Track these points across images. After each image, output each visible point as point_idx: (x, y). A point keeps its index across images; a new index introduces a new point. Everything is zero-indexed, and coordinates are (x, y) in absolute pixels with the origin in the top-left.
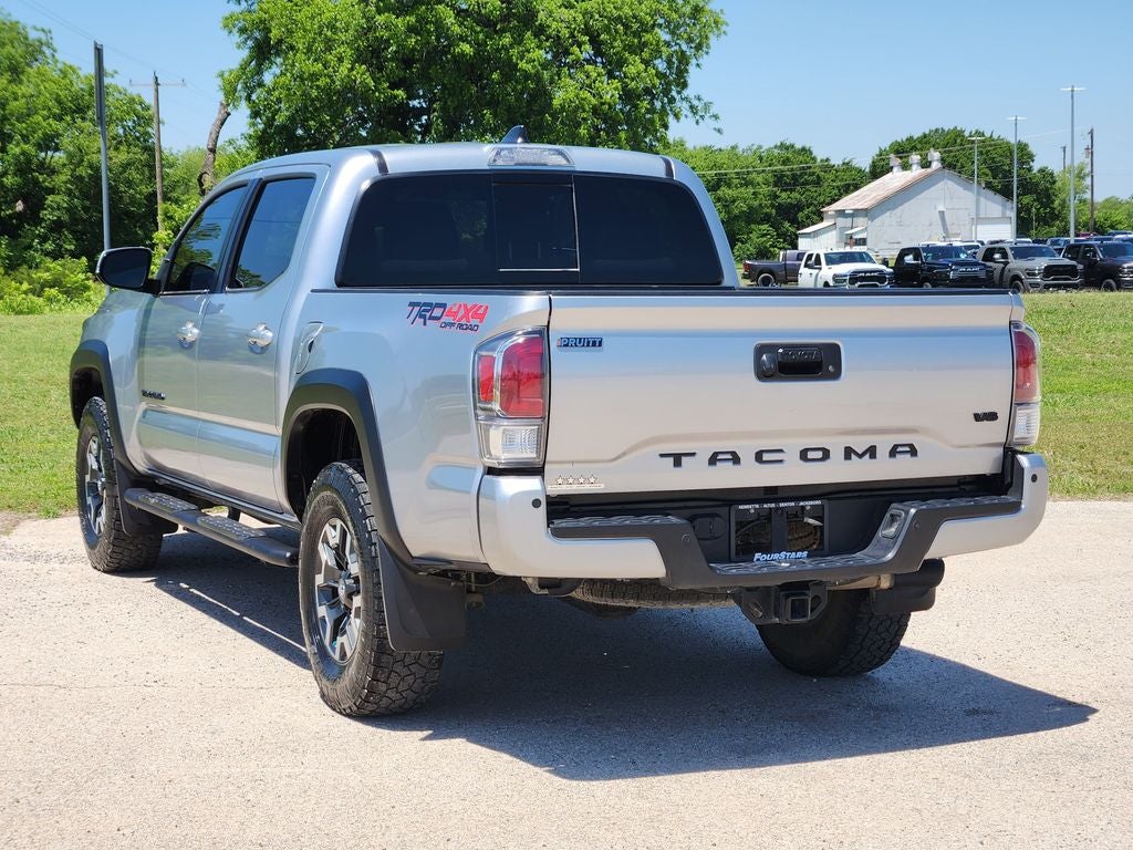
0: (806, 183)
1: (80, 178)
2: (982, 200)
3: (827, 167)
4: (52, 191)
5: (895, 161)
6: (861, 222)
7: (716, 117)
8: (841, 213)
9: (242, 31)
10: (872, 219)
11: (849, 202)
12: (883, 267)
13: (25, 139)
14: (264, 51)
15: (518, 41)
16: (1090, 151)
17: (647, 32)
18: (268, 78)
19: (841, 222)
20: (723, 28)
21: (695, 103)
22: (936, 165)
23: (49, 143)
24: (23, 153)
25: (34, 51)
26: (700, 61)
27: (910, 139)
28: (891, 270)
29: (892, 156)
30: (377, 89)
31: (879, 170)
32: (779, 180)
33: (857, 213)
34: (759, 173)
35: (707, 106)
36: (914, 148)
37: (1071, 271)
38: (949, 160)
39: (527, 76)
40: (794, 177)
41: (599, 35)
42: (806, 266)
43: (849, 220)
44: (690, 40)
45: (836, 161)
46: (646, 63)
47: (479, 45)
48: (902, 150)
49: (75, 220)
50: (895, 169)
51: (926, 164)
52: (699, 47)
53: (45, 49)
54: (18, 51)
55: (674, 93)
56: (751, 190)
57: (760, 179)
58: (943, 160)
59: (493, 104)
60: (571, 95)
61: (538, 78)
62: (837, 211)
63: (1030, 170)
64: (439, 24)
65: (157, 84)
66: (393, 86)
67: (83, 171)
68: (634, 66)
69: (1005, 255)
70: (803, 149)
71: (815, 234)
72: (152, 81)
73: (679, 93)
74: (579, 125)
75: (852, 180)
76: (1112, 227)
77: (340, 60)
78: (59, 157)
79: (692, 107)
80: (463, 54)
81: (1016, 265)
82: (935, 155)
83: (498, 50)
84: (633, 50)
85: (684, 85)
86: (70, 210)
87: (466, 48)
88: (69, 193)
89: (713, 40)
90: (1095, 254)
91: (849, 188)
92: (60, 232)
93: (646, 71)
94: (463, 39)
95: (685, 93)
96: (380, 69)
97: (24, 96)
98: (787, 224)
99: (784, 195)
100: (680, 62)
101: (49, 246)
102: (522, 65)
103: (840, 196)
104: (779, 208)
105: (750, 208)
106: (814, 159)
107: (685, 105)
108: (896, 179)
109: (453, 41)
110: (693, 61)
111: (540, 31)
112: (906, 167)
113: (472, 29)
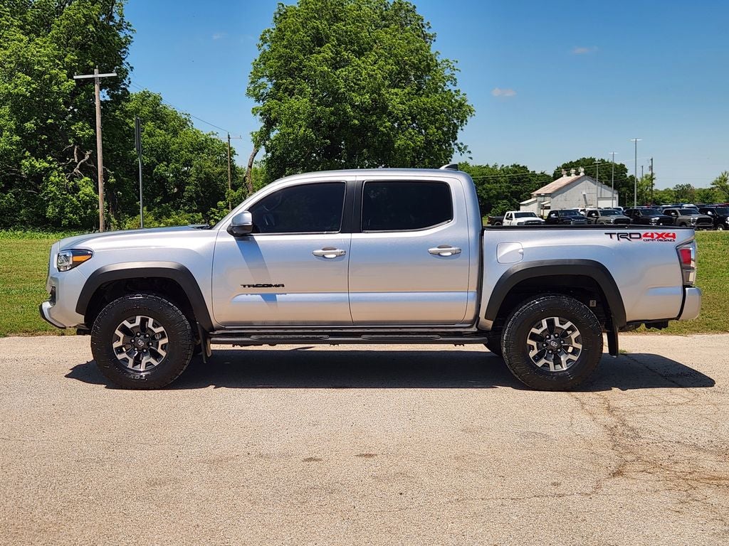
0: (525, 182)
1: (201, 178)
2: (603, 189)
3: (534, 174)
4: (188, 184)
5: (564, 172)
6: (548, 198)
7: (470, 152)
8: (539, 195)
9: (261, 114)
10: (553, 198)
11: (542, 191)
12: (540, 219)
13: (177, 161)
14: (270, 124)
15: (379, 118)
16: (651, 168)
17: (438, 114)
18: (273, 135)
19: (539, 199)
20: (473, 113)
21: (460, 146)
22: (582, 174)
23: (188, 163)
24: (176, 167)
25: (184, 124)
26: (463, 128)
27: (571, 162)
28: (544, 221)
29: (563, 170)
30: (317, 139)
31: (557, 175)
32: (512, 180)
33: (546, 195)
34: (502, 177)
35: (465, 148)
36: (573, 167)
37: (627, 221)
38: (589, 172)
39: (383, 134)
40: (519, 179)
41: (416, 116)
42: (507, 219)
43: (543, 198)
44: (458, 118)
45: (538, 172)
46: (438, 129)
47: (361, 120)
48: (568, 167)
49: (198, 196)
50: (564, 176)
51: (577, 173)
52: (462, 122)
53: (188, 123)
54: (176, 124)
55: (451, 142)
56: (498, 185)
57: (502, 180)
58: (585, 172)
59: (368, 147)
60: (402, 143)
61: (388, 135)
62: (537, 194)
63: (626, 176)
64: (344, 111)
65: (229, 138)
66: (324, 138)
67: (202, 176)
68: (432, 130)
69: (597, 214)
70: (524, 167)
71: (528, 204)
72: (227, 137)
73: (453, 142)
74: (406, 156)
75: (545, 180)
76: (663, 202)
77: (300, 126)
78: (193, 170)
79: (459, 148)
80: (355, 125)
81: (602, 218)
82: (582, 170)
83: (371, 123)
84: (432, 123)
85: (456, 139)
86: (196, 192)
87: (356, 122)
88: (196, 185)
89: (468, 118)
90: (639, 213)
91: (543, 184)
92: (192, 202)
93: (437, 132)
94: (355, 118)
95: (456, 142)
96: (318, 130)
97: (177, 143)
98: (515, 200)
99: (514, 187)
100: (454, 129)
101: (187, 208)
102: (382, 129)
103: (539, 188)
104: (512, 192)
105: (498, 192)
106: (528, 171)
107: (456, 147)
108: (564, 180)
109: (350, 118)
110: (460, 128)
111: (390, 114)
112: (569, 175)
113: (359, 113)
